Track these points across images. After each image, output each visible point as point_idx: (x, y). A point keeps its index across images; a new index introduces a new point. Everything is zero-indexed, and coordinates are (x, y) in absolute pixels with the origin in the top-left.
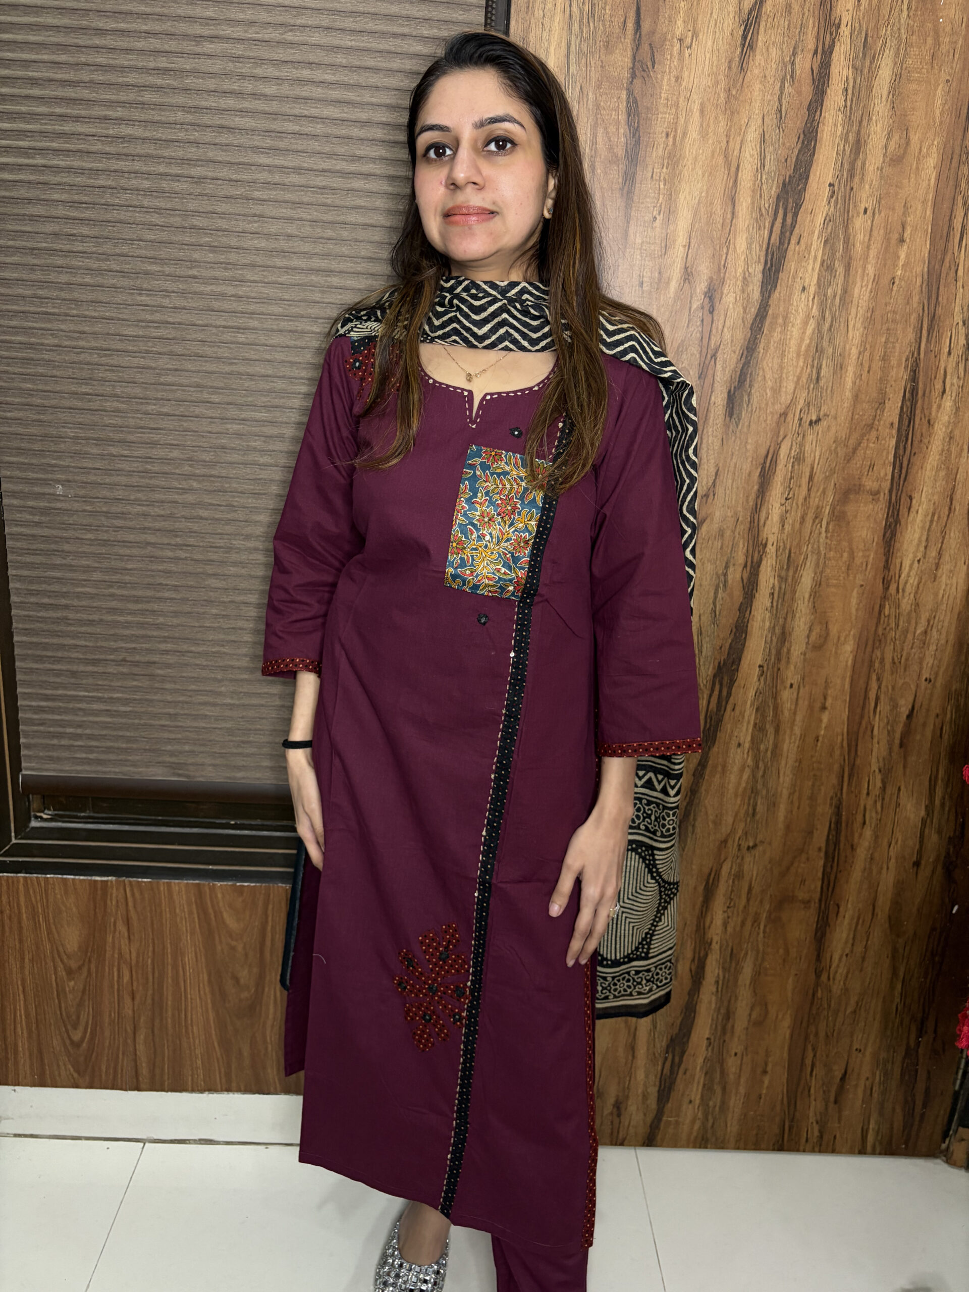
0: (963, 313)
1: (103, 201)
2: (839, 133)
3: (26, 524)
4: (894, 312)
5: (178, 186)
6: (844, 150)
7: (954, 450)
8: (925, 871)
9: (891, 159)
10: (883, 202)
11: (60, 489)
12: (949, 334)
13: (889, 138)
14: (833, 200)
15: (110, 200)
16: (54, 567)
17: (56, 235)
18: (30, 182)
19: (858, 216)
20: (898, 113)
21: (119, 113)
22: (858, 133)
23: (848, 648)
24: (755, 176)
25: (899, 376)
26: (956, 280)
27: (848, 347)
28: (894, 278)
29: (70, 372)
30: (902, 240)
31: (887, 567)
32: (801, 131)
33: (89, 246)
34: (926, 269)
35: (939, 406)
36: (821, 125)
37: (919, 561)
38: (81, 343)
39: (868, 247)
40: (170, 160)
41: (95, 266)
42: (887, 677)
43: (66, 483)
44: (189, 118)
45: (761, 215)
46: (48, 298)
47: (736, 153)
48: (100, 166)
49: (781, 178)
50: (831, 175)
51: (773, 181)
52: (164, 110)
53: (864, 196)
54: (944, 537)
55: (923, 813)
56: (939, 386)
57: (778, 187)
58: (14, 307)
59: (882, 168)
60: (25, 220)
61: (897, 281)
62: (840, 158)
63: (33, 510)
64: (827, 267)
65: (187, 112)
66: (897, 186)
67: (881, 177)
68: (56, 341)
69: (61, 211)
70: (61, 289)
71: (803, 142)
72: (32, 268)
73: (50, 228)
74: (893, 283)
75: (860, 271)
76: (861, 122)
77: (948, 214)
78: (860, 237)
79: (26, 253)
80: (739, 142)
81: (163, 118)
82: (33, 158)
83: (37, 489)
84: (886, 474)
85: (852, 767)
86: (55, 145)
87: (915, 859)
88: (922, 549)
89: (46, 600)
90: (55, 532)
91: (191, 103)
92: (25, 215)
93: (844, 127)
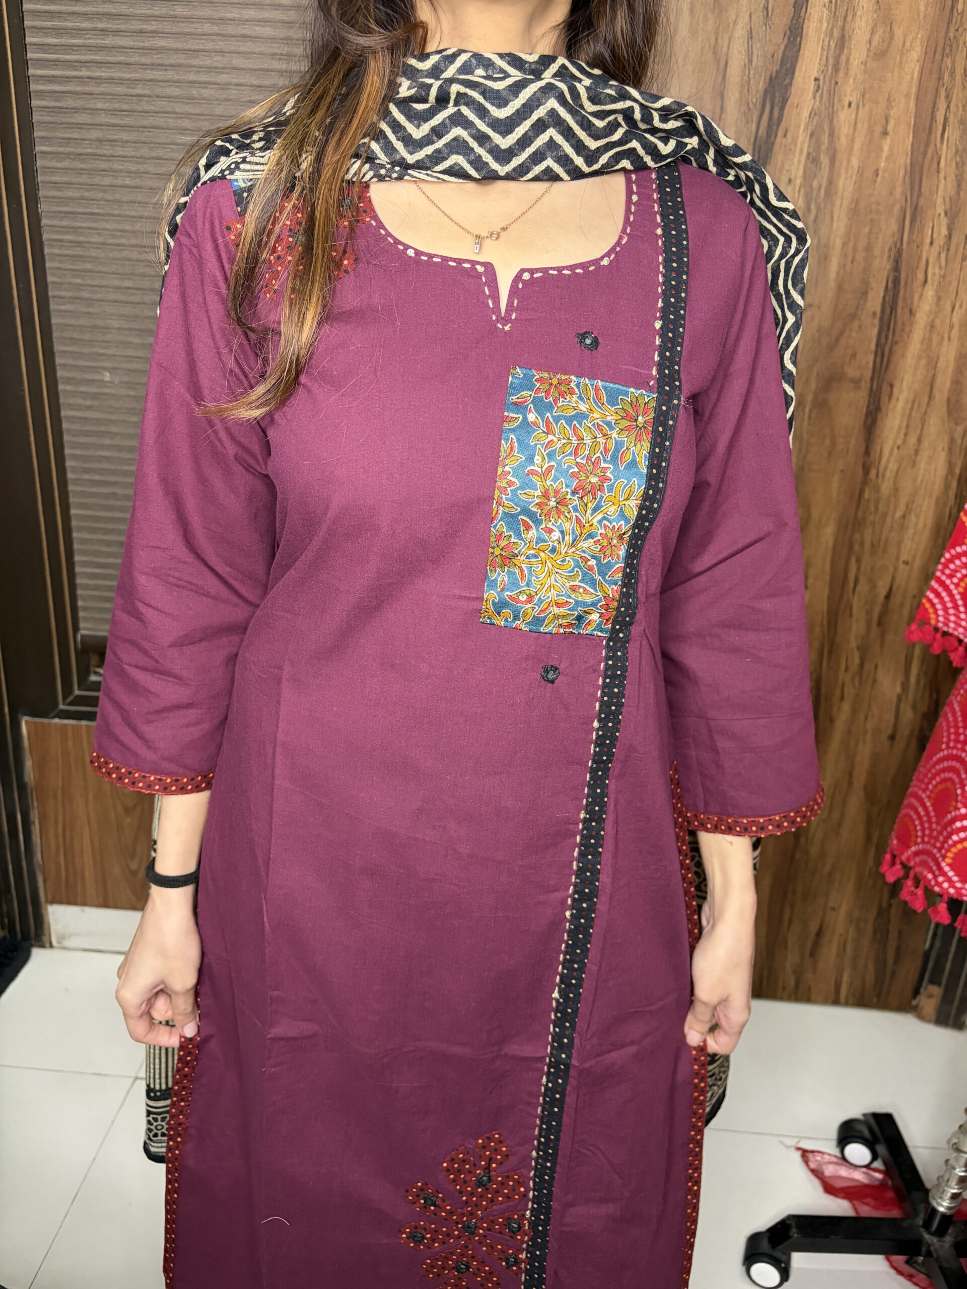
0: (945, 204)
1: (140, 109)
2: (824, 28)
3: (79, 408)
4: (878, 204)
5: (206, 93)
6: (829, 45)
7: (935, 339)
8: (900, 745)
9: (875, 54)
10: (867, 96)
11: (107, 376)
12: (931, 225)
13: (873, 32)
14: (818, 95)
15: (147, 108)
16: (103, 447)
17: (99, 140)
18: (76, 93)
19: (843, 109)
20: (883, 7)
21: (154, 26)
22: (843, 28)
23: (829, 532)
24: (744, 71)
25: (882, 265)
26: (938, 172)
27: (832, 238)
28: (877, 170)
29: (113, 268)
30: (885, 133)
31: (867, 453)
32: (787, 28)
33: (129, 151)
34: (909, 162)
35: (921, 296)
36: (806, 21)
37: (898, 448)
38: (123, 241)
39: (853, 141)
40: (200, 69)
41: (134, 169)
42: (866, 560)
43: (112, 370)
44: (215, 29)
45: (749, 109)
46: (93, 200)
47: (725, 50)
48: (137, 76)
49: (768, 74)
50: (816, 69)
51: (760, 76)
52: (193, 23)
53: (848, 91)
54: (923, 425)
55: (898, 689)
56: (920, 276)
57: (765, 82)
58: (65, 209)
59: (866, 62)
60: (73, 128)
61: (880, 172)
62: (825, 53)
63: (84, 395)
64: (813, 159)
65: (213, 24)
66: (880, 80)
67: (865, 72)
68: (101, 240)
69: (103, 119)
70: (105, 191)
71: (789, 38)
72: (79, 172)
73: (95, 134)
74: (877, 175)
75: (845, 163)
76: (845, 18)
77: (931, 105)
78: (844, 131)
79: (74, 159)
80: (727, 39)
81: (192, 30)
82: (78, 70)
83: (88, 376)
84: (868, 363)
85: (832, 644)
86: (97, 58)
87: (890, 731)
88: (902, 435)
89: (97, 477)
90: (104, 416)
91: (217, 15)
92: (73, 123)
93: (828, 24)
